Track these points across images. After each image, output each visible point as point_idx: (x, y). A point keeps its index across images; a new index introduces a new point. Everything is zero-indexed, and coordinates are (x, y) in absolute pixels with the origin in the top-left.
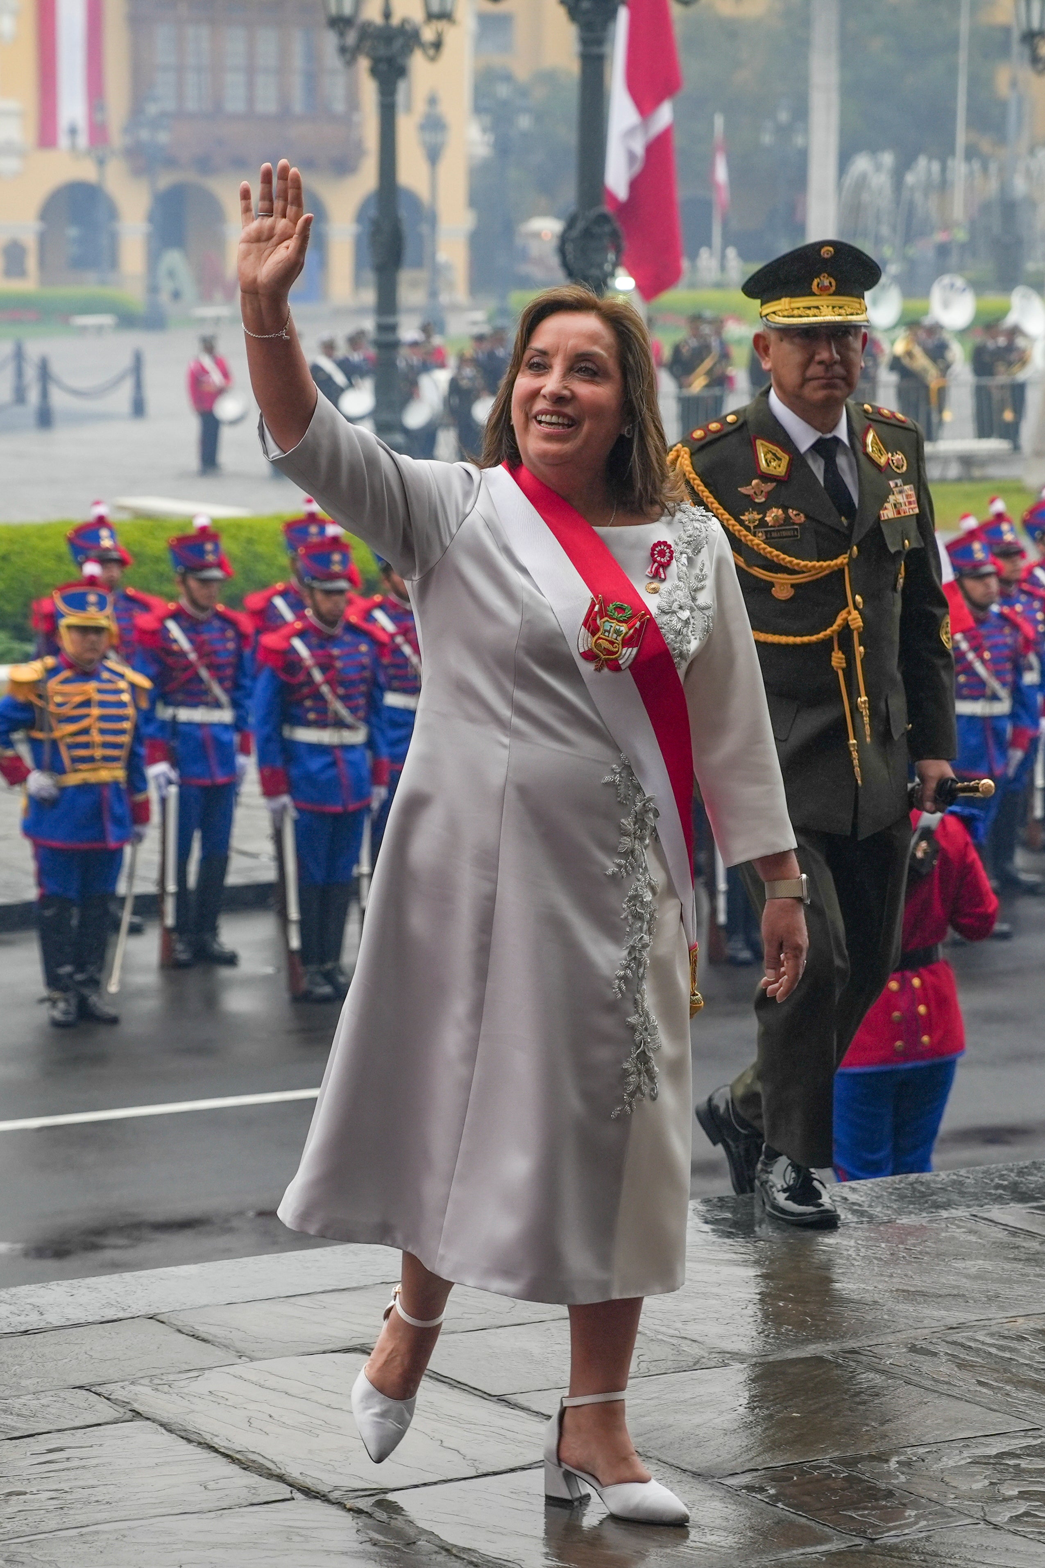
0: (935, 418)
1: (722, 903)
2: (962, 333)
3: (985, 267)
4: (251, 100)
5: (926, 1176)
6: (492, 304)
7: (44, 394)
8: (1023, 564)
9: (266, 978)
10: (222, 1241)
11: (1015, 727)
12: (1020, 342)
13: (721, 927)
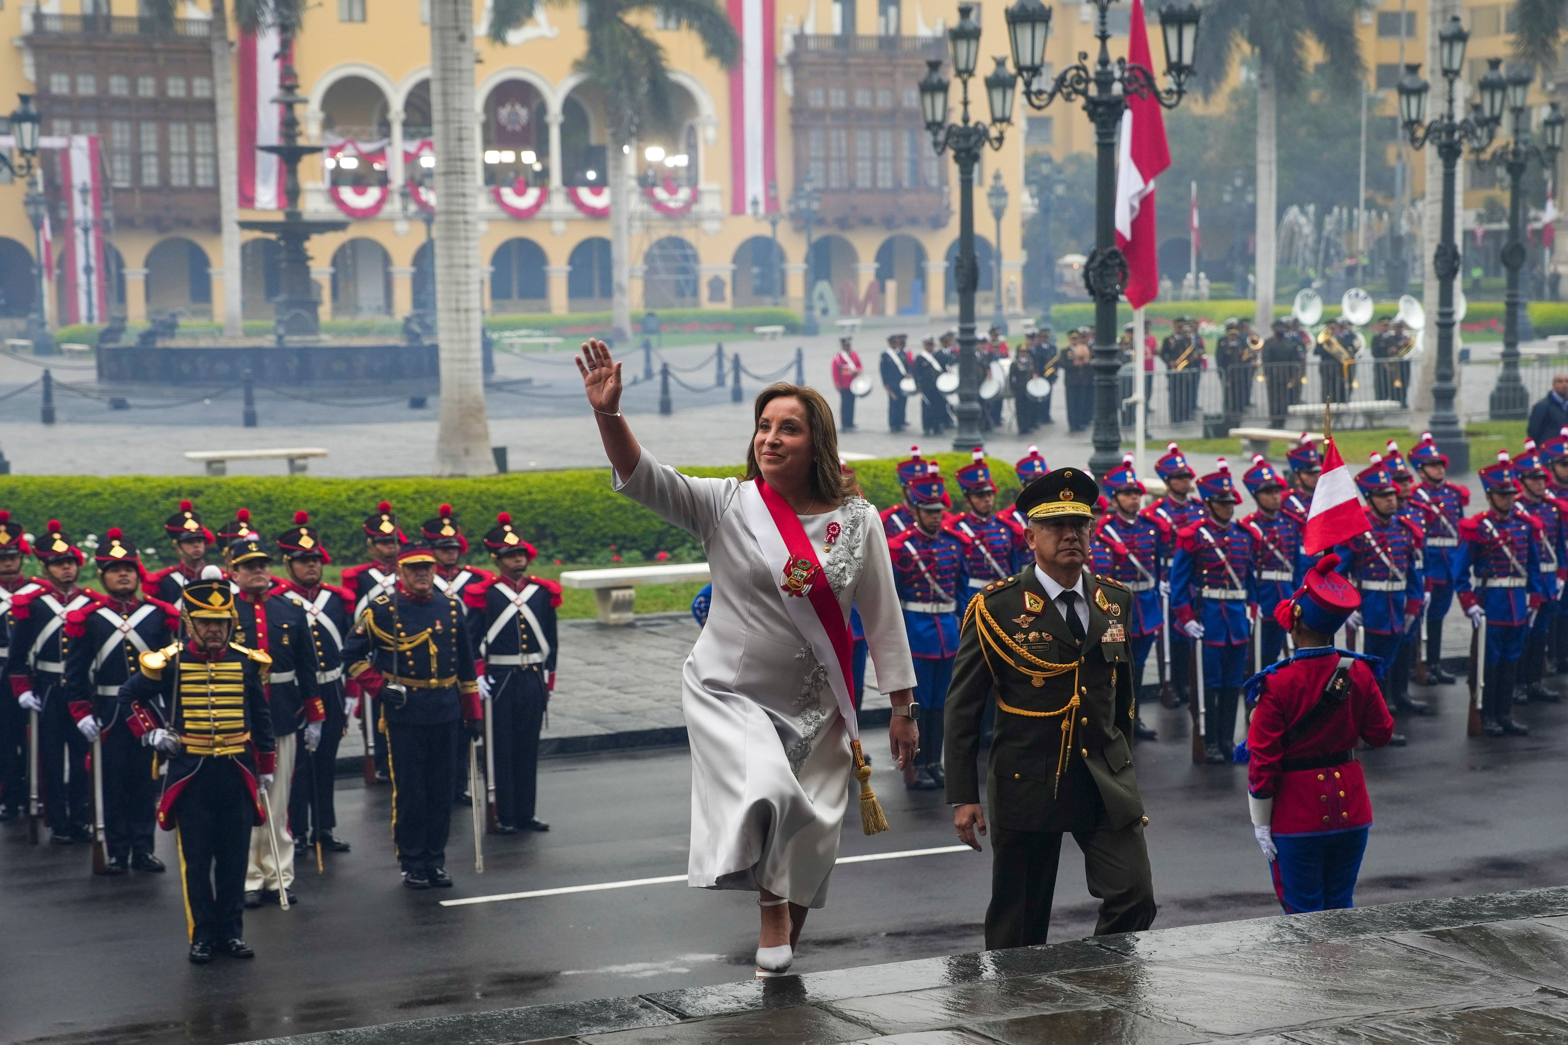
0: (1347, 386)
1: (1202, 720)
2: (1365, 327)
3: (1381, 282)
4: (874, 179)
5: (1348, 911)
6: (1039, 313)
7: (737, 379)
8: (1410, 486)
9: (890, 774)
10: (862, 954)
11: (1408, 598)
12: (1406, 333)
13: (1202, 737)
